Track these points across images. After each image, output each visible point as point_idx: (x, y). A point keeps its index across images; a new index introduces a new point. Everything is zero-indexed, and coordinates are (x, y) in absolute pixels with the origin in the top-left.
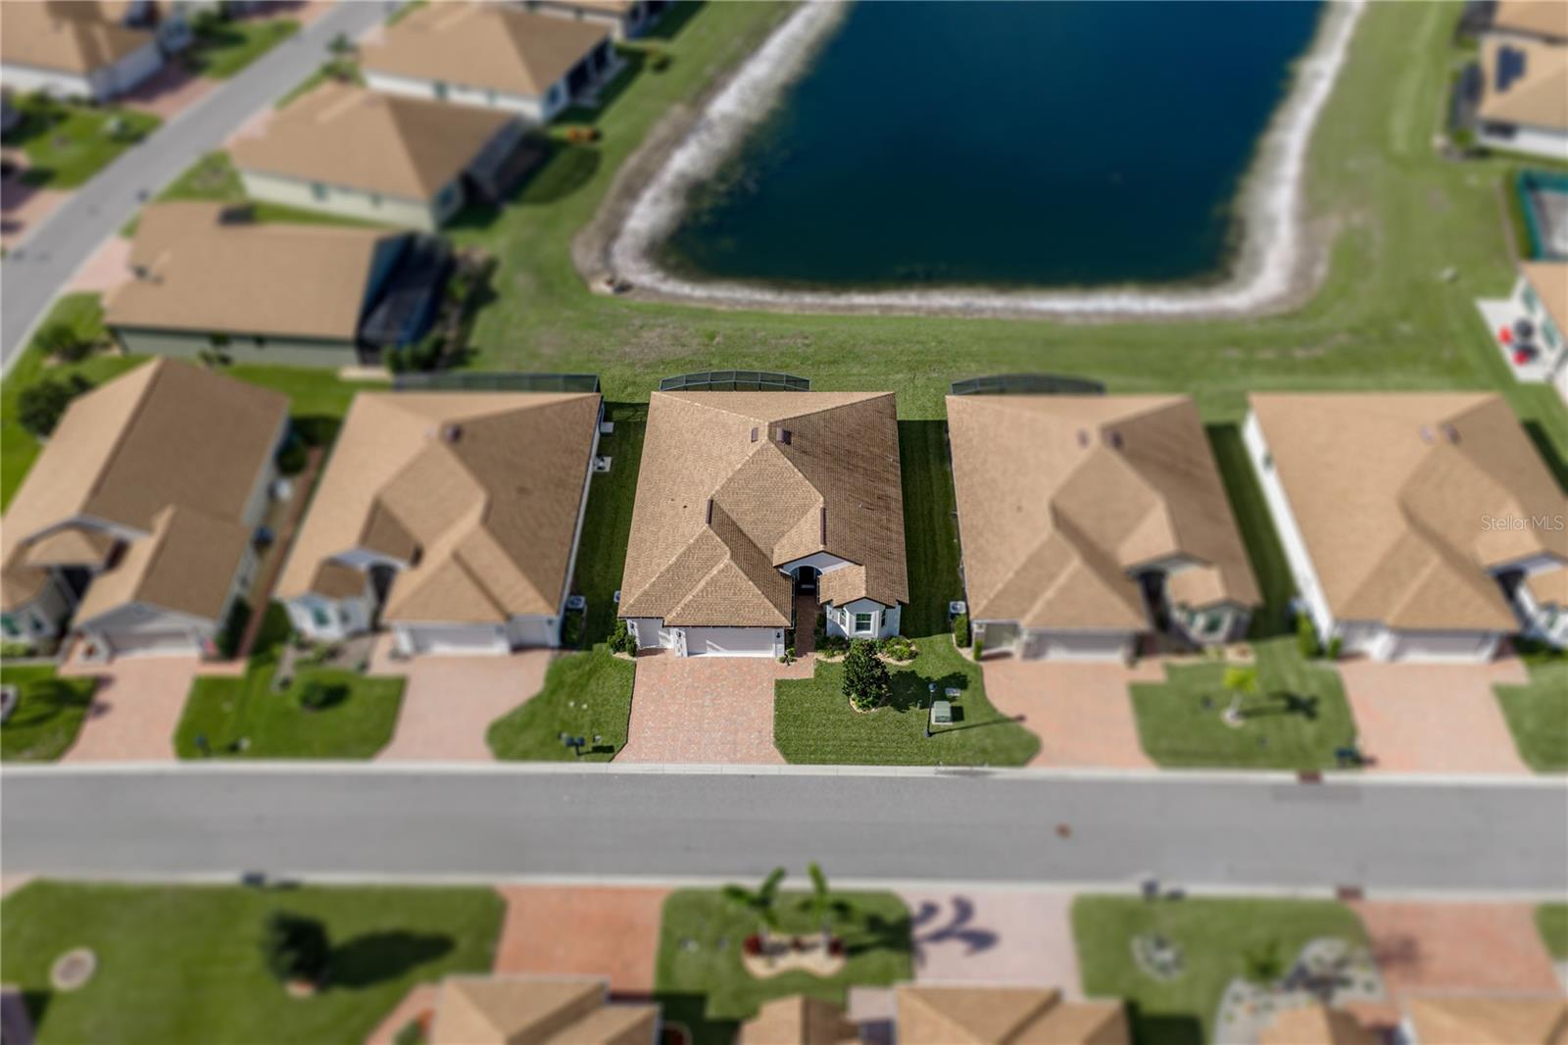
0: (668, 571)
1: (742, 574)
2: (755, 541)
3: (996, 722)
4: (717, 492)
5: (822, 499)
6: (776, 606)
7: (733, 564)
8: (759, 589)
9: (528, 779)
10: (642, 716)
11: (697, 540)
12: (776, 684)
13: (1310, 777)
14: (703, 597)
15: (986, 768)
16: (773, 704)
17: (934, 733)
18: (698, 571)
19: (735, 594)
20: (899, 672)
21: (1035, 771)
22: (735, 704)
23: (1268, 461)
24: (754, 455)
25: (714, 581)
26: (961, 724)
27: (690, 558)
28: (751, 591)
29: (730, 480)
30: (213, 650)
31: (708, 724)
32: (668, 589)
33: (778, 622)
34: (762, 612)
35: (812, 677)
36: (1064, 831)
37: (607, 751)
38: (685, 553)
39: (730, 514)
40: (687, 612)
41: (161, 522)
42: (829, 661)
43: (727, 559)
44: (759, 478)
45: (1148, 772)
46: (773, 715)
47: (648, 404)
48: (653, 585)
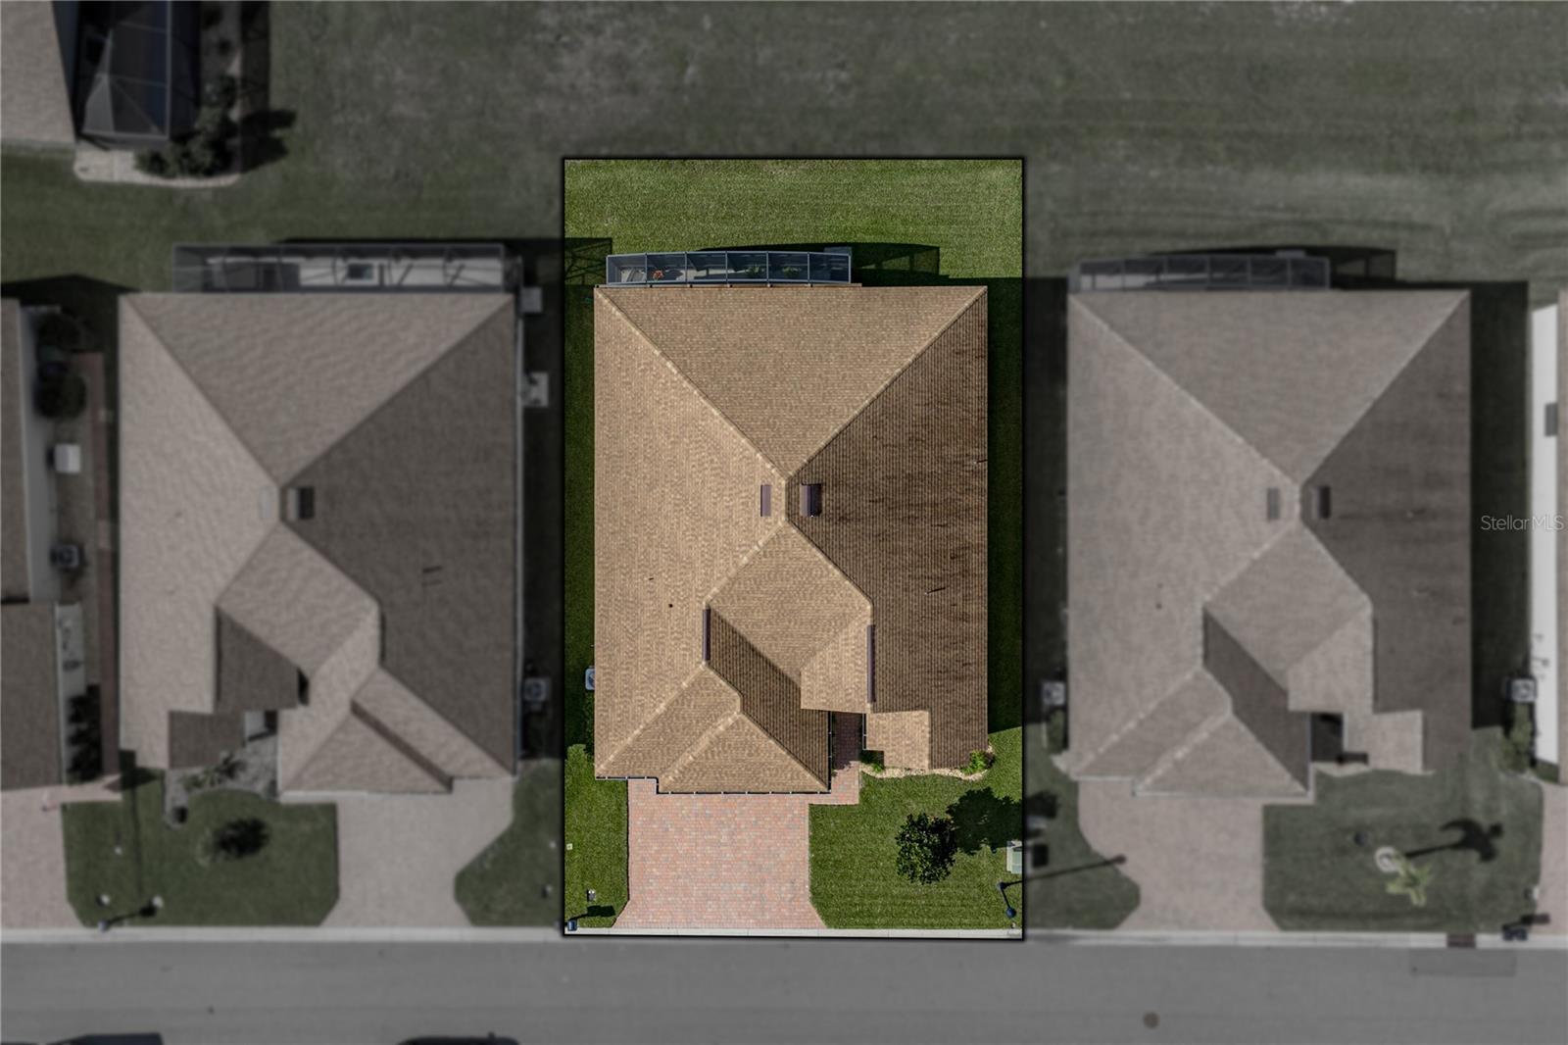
0: (656, 722)
1: (758, 730)
2: (775, 661)
3: (1091, 867)
4: (715, 596)
5: (869, 607)
6: (806, 767)
7: (745, 718)
8: (783, 746)
9: (514, 948)
10: (643, 859)
11: (693, 684)
12: (811, 813)
13: (1462, 941)
14: (707, 758)
15: (1069, 932)
16: (807, 843)
17: (1009, 884)
18: (698, 722)
19: (750, 755)
20: (970, 793)
21: (1130, 933)
22: (760, 841)
23: (1553, 412)
24: (767, 544)
25: (720, 740)
26: (1044, 870)
27: (685, 707)
28: (772, 750)
29: (733, 581)
31: (727, 870)
32: (659, 743)
33: (811, 787)
34: (789, 775)
35: (857, 802)
36: (1151, 1020)
37: (606, 914)
38: (677, 701)
39: (736, 626)
40: (687, 777)
42: (878, 776)
43: (735, 714)
44: (775, 576)
45: (1265, 934)
46: (807, 858)
48: (638, 739)
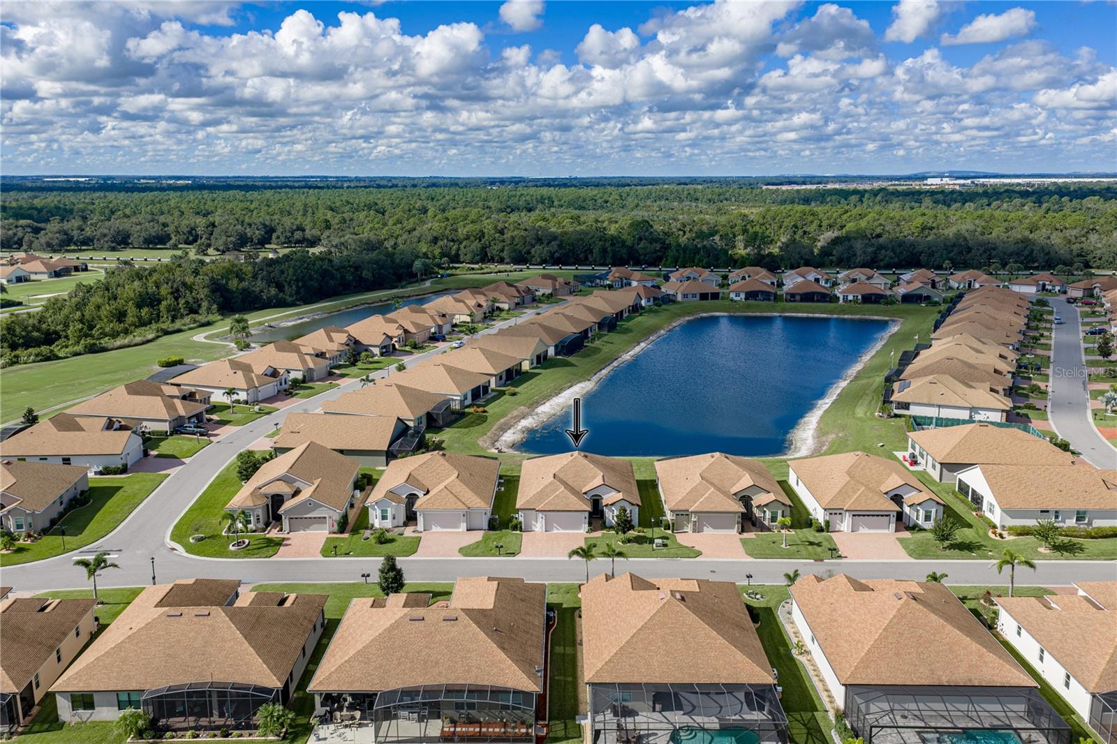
1: (569, 494)
2: (575, 484)
3: (682, 547)
4: (557, 471)
5: (602, 473)
7: (565, 491)
10: (527, 545)
11: (549, 485)
12: (585, 540)
13: (819, 561)
14: (552, 501)
15: (679, 558)
17: (655, 550)
18: (550, 493)
21: (700, 559)
25: (557, 496)
26: (667, 548)
27: (546, 490)
28: (573, 498)
29: (563, 467)
30: (336, 528)
31: (556, 548)
32: (537, 499)
37: (513, 554)
38: (543, 489)
41: (317, 482)
43: (562, 490)
45: (748, 559)
47: (519, 476)
